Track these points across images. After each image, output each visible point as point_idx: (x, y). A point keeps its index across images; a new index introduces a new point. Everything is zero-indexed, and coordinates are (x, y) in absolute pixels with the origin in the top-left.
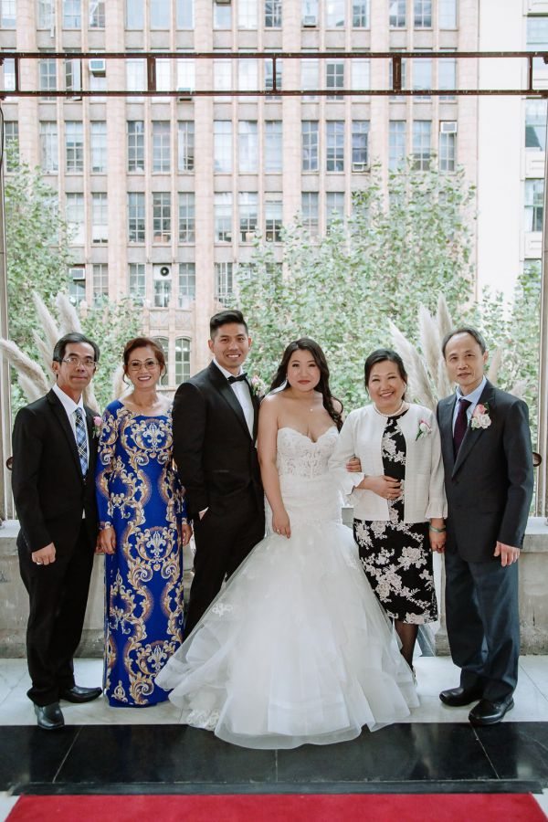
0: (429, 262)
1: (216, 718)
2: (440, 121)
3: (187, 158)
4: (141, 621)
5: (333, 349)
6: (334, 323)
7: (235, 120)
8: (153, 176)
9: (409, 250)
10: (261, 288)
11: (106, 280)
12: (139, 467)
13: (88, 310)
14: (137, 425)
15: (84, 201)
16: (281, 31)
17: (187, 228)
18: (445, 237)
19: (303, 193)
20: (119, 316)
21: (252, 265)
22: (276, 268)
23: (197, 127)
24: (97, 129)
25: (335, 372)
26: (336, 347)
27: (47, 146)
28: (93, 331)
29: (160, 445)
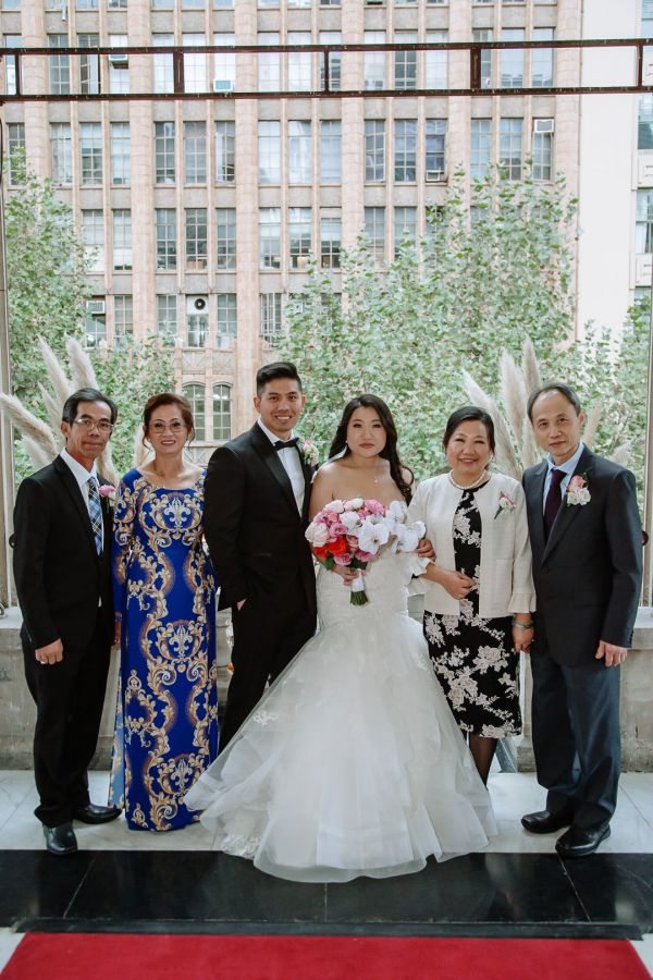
0: (518, 292)
1: (255, 845)
2: (534, 118)
3: (227, 167)
4: (163, 731)
5: (402, 397)
6: (403, 366)
7: (284, 121)
8: (185, 188)
9: (495, 277)
10: (316, 324)
11: (130, 314)
12: (161, 549)
13: (109, 351)
14: (158, 500)
15: (103, 221)
16: (340, 9)
17: (227, 252)
18: (539, 261)
19: (366, 208)
20: (146, 359)
21: (305, 296)
22: (335, 300)
23: (239, 129)
24: (118, 132)
25: (404, 425)
26: (405, 395)
27: (58, 153)
28: (114, 376)
29: (185, 525)
